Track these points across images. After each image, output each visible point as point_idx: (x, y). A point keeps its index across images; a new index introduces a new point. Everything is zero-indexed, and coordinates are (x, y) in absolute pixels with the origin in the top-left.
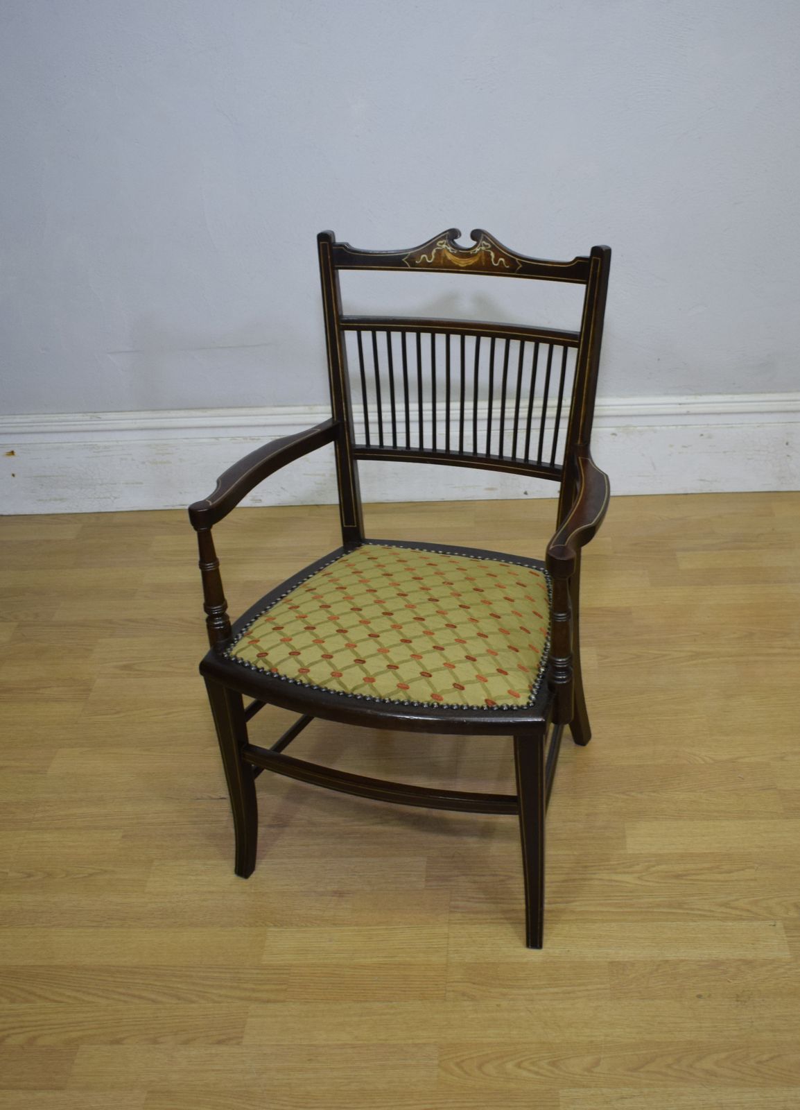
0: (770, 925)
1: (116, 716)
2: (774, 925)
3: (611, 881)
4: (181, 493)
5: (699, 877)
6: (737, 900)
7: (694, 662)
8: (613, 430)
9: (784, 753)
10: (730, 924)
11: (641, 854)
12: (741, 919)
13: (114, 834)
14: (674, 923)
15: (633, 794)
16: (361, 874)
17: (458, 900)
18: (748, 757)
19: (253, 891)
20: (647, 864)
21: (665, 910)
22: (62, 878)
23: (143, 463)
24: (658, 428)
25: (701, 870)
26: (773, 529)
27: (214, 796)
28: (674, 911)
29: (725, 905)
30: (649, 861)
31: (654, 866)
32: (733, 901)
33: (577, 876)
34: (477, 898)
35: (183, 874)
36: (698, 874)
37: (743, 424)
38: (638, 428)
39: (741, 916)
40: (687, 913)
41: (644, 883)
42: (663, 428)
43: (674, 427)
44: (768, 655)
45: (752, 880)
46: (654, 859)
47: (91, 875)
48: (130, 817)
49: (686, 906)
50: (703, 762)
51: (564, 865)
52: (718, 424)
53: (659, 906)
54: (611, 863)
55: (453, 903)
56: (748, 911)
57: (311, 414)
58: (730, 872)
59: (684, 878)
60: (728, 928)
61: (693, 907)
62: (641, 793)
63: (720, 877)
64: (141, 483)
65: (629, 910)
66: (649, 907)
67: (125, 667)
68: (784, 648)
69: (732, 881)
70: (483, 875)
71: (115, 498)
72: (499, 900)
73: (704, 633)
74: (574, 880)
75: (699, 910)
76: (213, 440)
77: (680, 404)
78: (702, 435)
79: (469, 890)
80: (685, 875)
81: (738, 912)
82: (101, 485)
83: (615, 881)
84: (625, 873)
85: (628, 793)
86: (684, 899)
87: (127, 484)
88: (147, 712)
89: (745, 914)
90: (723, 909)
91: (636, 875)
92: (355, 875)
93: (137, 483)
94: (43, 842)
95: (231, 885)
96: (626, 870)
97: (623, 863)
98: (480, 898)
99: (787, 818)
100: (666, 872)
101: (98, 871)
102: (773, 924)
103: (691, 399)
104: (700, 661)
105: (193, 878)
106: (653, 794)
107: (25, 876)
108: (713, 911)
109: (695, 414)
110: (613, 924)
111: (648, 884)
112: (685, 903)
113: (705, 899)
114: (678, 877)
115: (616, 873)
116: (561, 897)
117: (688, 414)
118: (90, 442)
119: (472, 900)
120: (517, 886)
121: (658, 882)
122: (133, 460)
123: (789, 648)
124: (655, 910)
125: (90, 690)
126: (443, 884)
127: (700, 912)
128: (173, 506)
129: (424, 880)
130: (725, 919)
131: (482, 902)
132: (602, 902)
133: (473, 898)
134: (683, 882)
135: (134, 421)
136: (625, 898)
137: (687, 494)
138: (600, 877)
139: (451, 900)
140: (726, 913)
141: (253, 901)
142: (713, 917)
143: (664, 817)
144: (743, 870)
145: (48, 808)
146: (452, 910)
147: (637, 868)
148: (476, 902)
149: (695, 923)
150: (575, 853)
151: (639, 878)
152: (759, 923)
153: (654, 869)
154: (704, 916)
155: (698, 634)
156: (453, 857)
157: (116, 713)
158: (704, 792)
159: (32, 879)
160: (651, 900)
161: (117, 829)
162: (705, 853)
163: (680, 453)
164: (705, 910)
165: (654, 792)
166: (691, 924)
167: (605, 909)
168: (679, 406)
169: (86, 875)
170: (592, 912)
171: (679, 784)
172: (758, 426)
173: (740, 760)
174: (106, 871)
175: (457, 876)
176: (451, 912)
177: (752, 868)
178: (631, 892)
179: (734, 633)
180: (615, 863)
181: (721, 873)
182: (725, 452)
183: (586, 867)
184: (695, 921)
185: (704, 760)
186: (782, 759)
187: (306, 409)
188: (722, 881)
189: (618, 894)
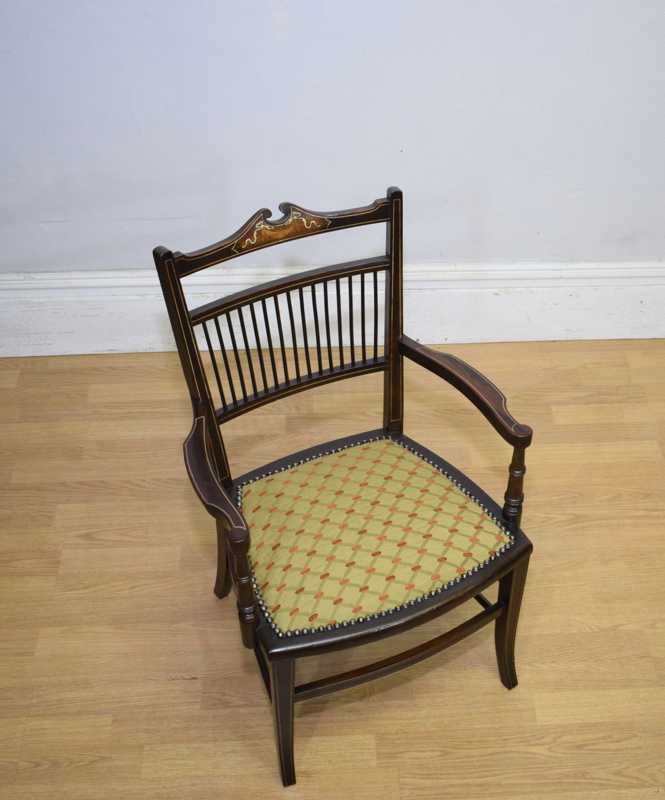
0: (655, 792)
1: (87, 591)
2: (658, 792)
3: (526, 753)
4: (109, 340)
5: (596, 747)
6: (627, 768)
7: (575, 526)
8: (496, 291)
9: (654, 620)
10: (624, 791)
11: (549, 725)
12: (630, 786)
13: (105, 719)
14: (580, 793)
15: (537, 665)
16: (322, 753)
17: (405, 777)
18: (625, 625)
19: (233, 774)
20: (554, 735)
21: (572, 781)
22: (67, 766)
23: (75, 316)
24: (533, 289)
25: (597, 739)
26: (630, 381)
27: (186, 677)
28: (579, 781)
29: (618, 773)
30: (556, 733)
31: (560, 738)
32: (624, 769)
33: (499, 750)
34: (420, 774)
35: (172, 759)
36: (595, 744)
37: (606, 286)
38: (517, 289)
39: (631, 783)
40: (590, 783)
41: (553, 754)
42: (539, 289)
43: (548, 288)
44: (634, 517)
45: (637, 748)
46: (560, 730)
47: (91, 762)
48: (116, 700)
49: (588, 776)
50: (590, 631)
51: (488, 739)
52: (585, 286)
53: (567, 776)
54: (526, 735)
55: (402, 780)
56: (637, 778)
57: (230, 275)
58: (619, 741)
59: (584, 748)
60: (622, 795)
61: (595, 776)
62: (544, 663)
63: (612, 746)
64: (73, 333)
65: (544, 781)
66: (559, 778)
67: (87, 536)
68: (646, 510)
69: (622, 749)
70: (424, 751)
71: (49, 345)
72: (439, 776)
73: (581, 495)
74: (498, 753)
75: (598, 779)
76: (139, 297)
77: (554, 270)
78: (571, 295)
79: (414, 766)
80: (585, 745)
81: (629, 780)
82: (36, 334)
83: (531, 753)
84: (538, 745)
86: (586, 768)
87: (59, 333)
88: (114, 586)
89: (635, 782)
90: (617, 778)
91: (547, 746)
92: (317, 755)
93: (69, 333)
94: (43, 729)
95: (215, 768)
96: (538, 742)
97: (535, 735)
98: (423, 774)
99: (661, 686)
100: (570, 743)
101: (98, 758)
102: (656, 790)
103: (564, 266)
104: (580, 525)
105: (181, 762)
106: (554, 665)
107: (34, 765)
108: (609, 780)
109: (566, 278)
110: (532, 796)
111: (556, 755)
112: (587, 773)
113: (603, 768)
114: (579, 747)
115: (530, 745)
116: (489, 771)
117: (561, 278)
118: (25, 298)
119: (417, 776)
120: (452, 761)
121: (564, 753)
122: (65, 313)
123: (652, 511)
124: (565, 781)
125: (58, 562)
126: (392, 761)
127: (599, 781)
128: (103, 352)
129: (375, 757)
130: (619, 787)
131: (426, 778)
132: (522, 774)
133: (418, 774)
134: (584, 752)
135: (65, 281)
136: (539, 769)
137: (555, 341)
138: (517, 750)
139: (400, 778)
140: (620, 781)
141: (236, 784)
142: (610, 785)
143: (564, 687)
144: (630, 738)
145: (42, 693)
146: (402, 786)
147: (547, 740)
148: (422, 779)
149: (596, 792)
150: (496, 726)
151: (549, 749)
152: (646, 789)
153: (559, 740)
154: (603, 785)
155: (576, 495)
156: (397, 733)
157: (85, 588)
158: (594, 662)
159: (39, 769)
160: (560, 771)
161: (107, 713)
162: (599, 723)
163: (551, 309)
164: (602, 779)
165: (554, 662)
166: (594, 793)
167: (524, 781)
168: (553, 271)
169: (88, 763)
170: (514, 784)
171: (573, 653)
172: (619, 289)
173: (620, 628)
174: (104, 758)
175: (402, 753)
176: (401, 789)
177: (637, 736)
178: (544, 764)
179: (606, 495)
180: (529, 735)
181: (613, 742)
182: (589, 309)
183: (505, 740)
184: (597, 790)
185: (591, 628)
186: (653, 626)
187: (226, 271)
188: (615, 751)
189: (533, 766)
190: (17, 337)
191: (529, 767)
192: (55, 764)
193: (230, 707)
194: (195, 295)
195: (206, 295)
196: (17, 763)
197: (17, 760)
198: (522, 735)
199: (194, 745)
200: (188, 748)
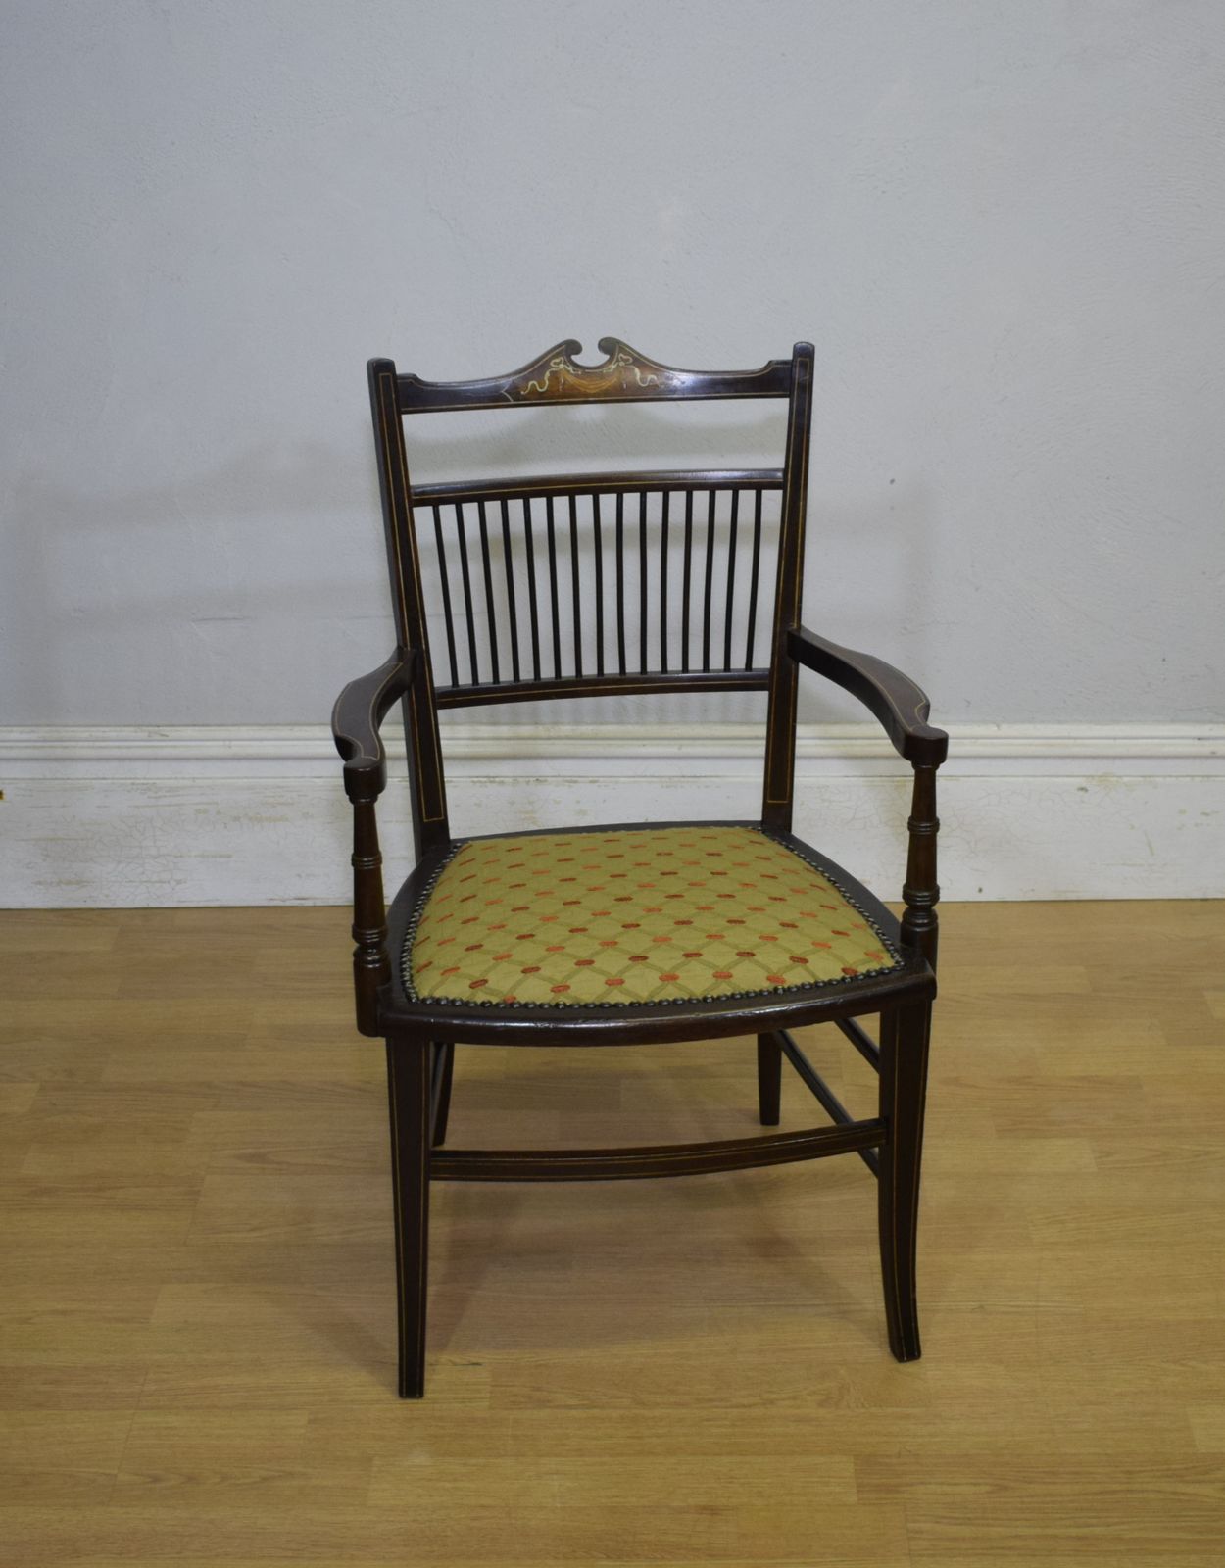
3: (1176, 1493)
4: (300, 876)
13: (292, 1418)
15: (1192, 1363)
17: (919, 1522)
33: (1116, 1487)
34: (951, 1518)
54: (1171, 1466)
55: (911, 1525)
62: (1206, 1362)
64: (230, 856)
71: (179, 882)
72: (990, 1522)
74: (1114, 1492)
83: (1186, 1494)
84: (1199, 1482)
85: (1184, 1362)
87: (203, 856)
92: (731, 1483)
96: (1201, 1477)
97: (1194, 1467)
98: (957, 1519)
115: (1183, 1482)
119: (943, 1521)
129: (854, 1490)
131: (961, 1525)
132: (1166, 1524)
136: (1203, 1519)
167: (1173, 1535)
170: (1153, 1539)
175: (911, 1485)
189: (1191, 1514)
190: (119, 862)
191: (1184, 1514)
192: (191, 1479)
193: (550, 1407)
194: (476, 779)
195: (497, 779)
196: (115, 1476)
197: (115, 1472)
198: (1165, 1467)
199: (473, 1461)
200: (465, 1465)
